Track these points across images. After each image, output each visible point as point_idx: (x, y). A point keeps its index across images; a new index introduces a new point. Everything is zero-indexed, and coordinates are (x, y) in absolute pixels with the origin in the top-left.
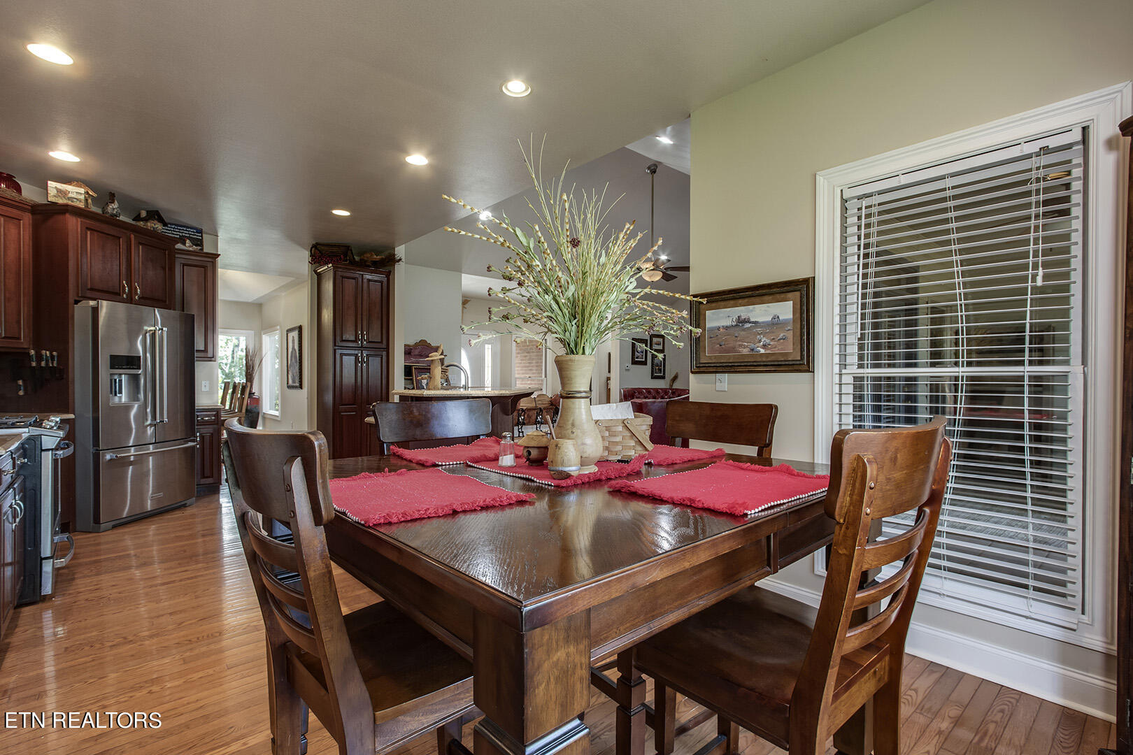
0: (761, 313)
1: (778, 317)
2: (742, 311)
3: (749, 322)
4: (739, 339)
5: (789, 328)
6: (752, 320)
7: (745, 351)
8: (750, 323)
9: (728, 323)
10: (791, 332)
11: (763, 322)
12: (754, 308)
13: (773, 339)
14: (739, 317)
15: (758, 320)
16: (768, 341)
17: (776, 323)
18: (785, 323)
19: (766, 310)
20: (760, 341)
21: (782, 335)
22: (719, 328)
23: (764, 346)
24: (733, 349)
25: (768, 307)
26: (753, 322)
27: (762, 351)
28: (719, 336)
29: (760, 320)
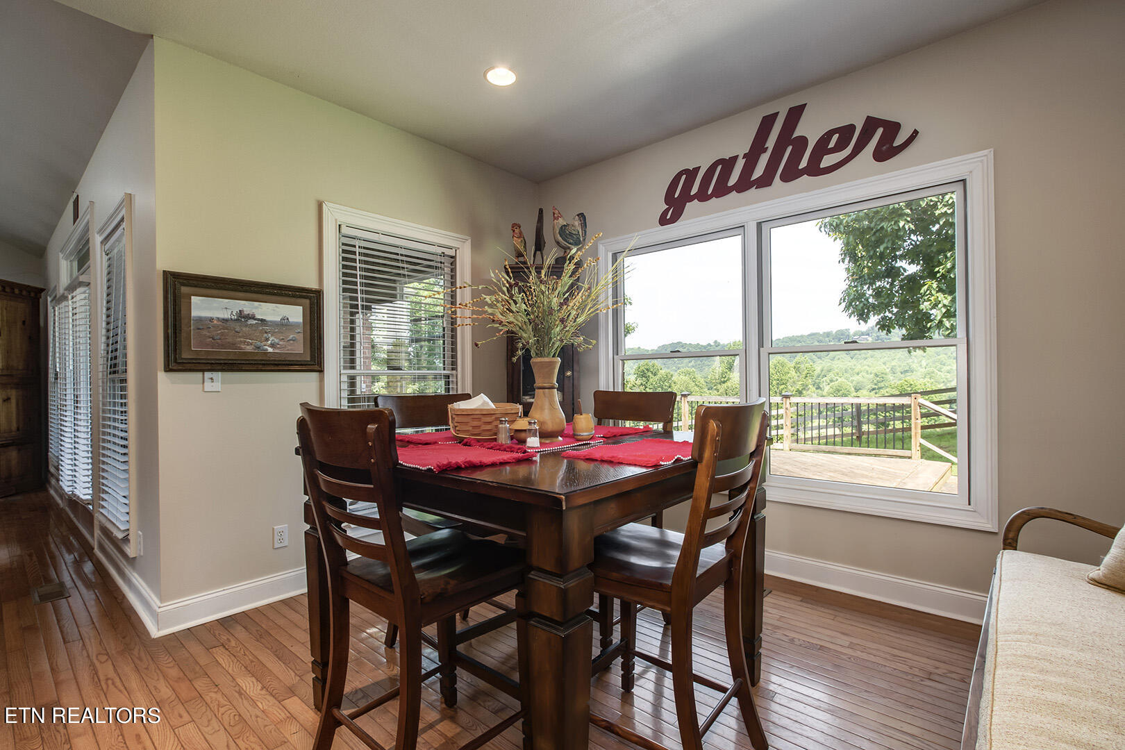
0: (270, 311)
1: (288, 319)
2: (247, 307)
3: (253, 318)
4: (240, 334)
5: (299, 331)
6: (258, 316)
7: (249, 349)
8: (255, 319)
9: (226, 315)
10: (302, 335)
11: (271, 322)
12: (260, 305)
13: (283, 339)
14: (240, 311)
15: (267, 319)
16: (276, 341)
17: (284, 324)
18: (295, 325)
19: (274, 310)
20: (267, 340)
21: (291, 336)
22: (211, 319)
23: (272, 346)
24: (233, 345)
25: (277, 307)
26: (258, 320)
27: (270, 350)
28: (212, 329)
29: (268, 318)
